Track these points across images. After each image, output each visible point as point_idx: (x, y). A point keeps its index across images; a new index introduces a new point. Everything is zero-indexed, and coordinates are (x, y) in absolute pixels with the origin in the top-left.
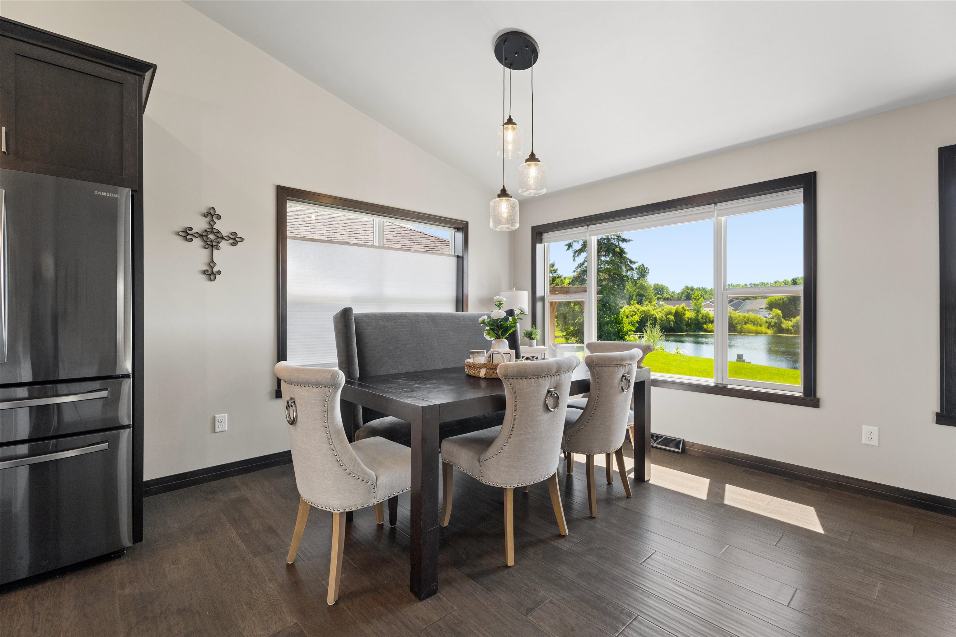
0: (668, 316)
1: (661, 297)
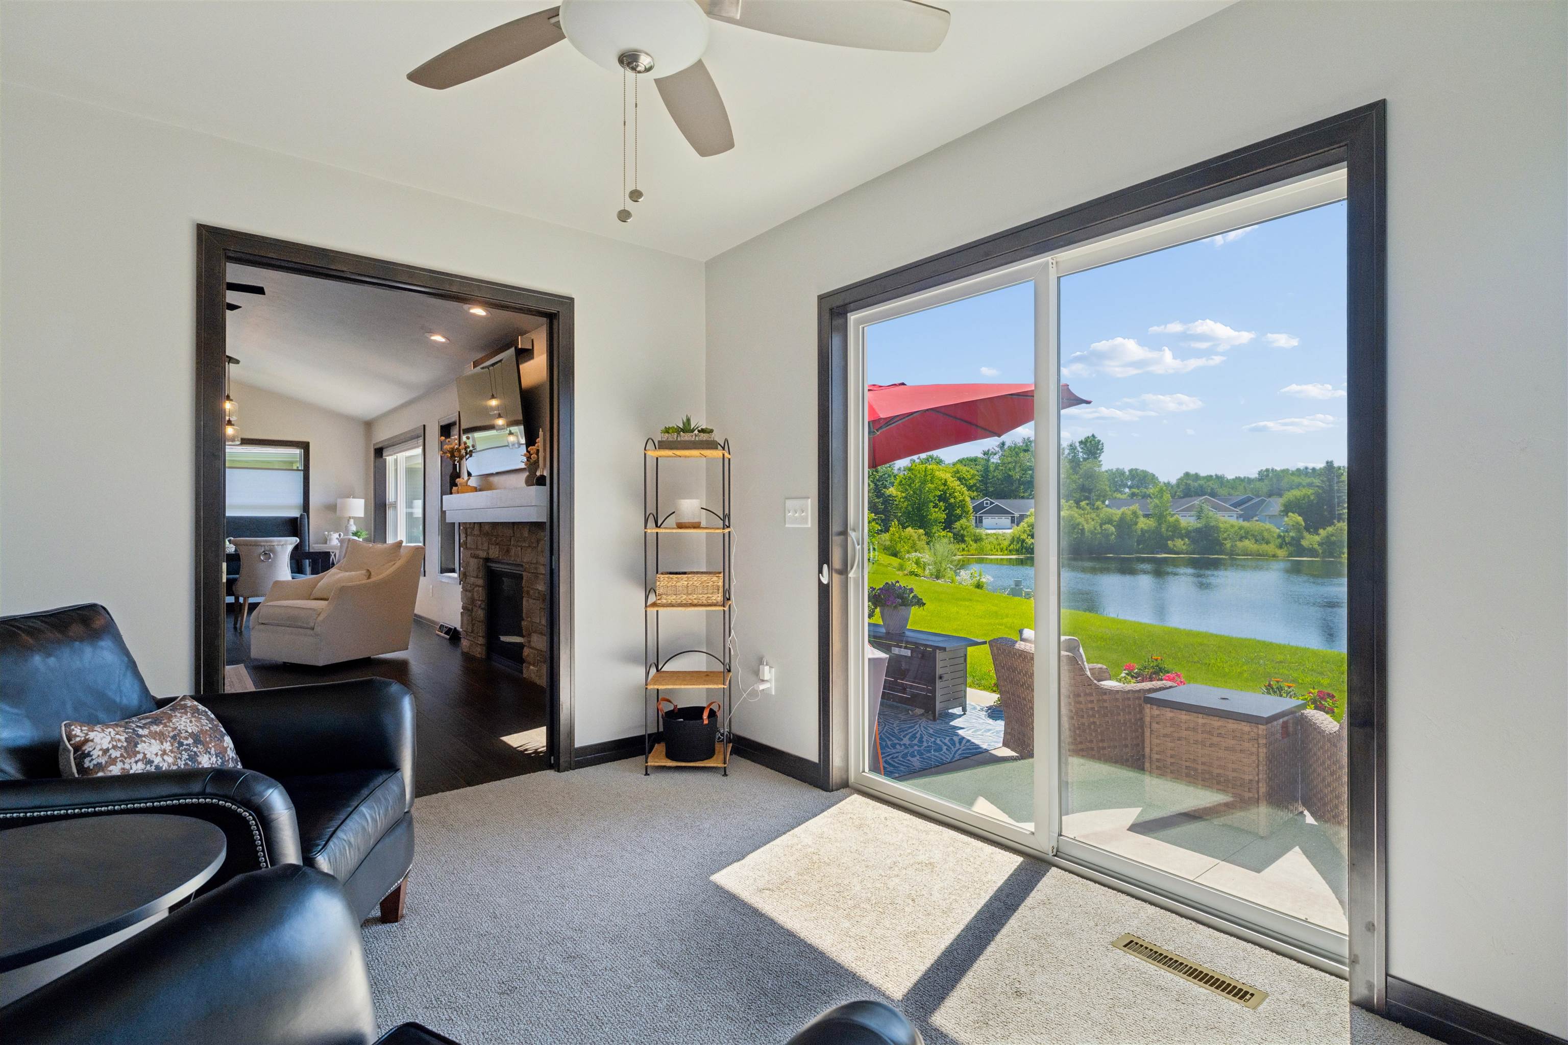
1: (1138, 493)
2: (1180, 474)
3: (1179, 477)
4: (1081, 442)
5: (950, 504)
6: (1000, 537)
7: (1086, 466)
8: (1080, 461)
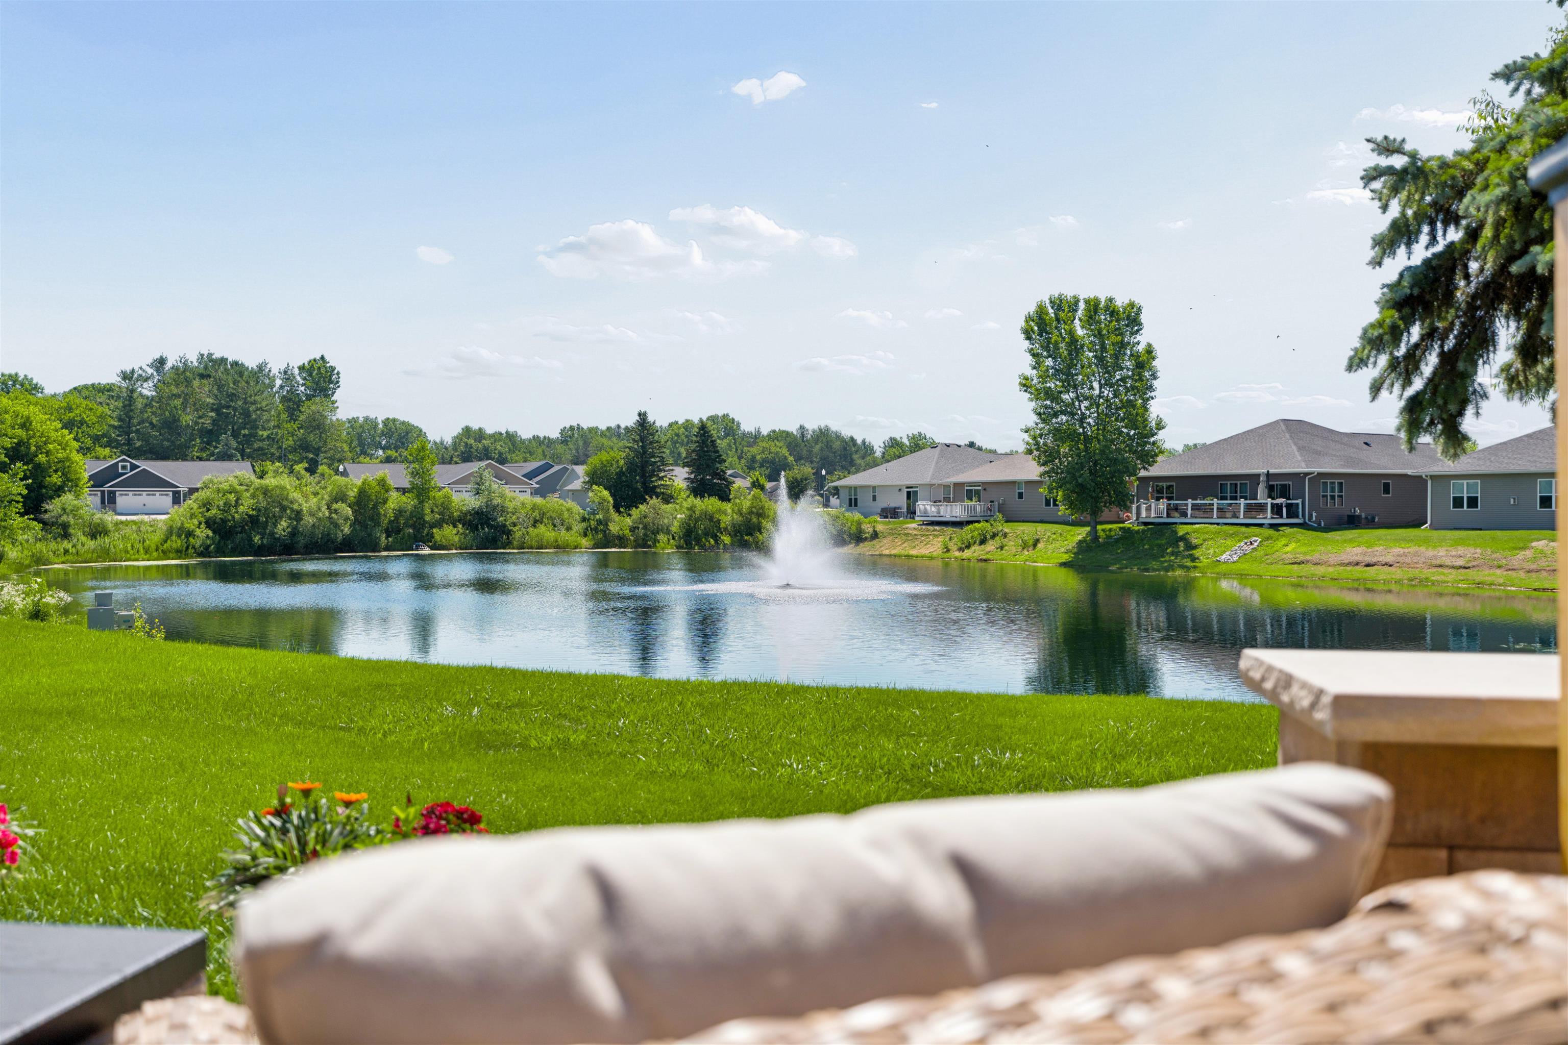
0: (335, 506)
1: (396, 457)
2: (457, 430)
3: (455, 434)
4: (302, 368)
5: (38, 466)
6: (143, 529)
7: (308, 409)
8: (300, 401)
